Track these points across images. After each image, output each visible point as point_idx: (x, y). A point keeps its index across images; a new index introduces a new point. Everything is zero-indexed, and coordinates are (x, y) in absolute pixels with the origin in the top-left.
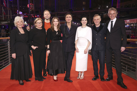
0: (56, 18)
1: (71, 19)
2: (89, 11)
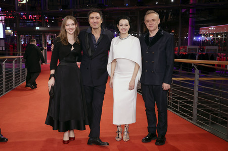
0: (71, 18)
1: (100, 21)
2: (137, 8)
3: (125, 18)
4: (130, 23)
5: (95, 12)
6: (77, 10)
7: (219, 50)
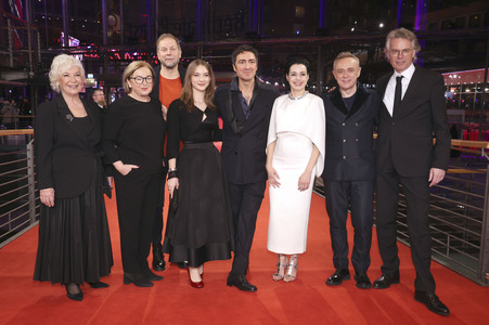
0: (203, 64)
1: (254, 67)
2: (316, 39)
3: (299, 63)
4: (308, 71)
5: (248, 50)
6: (209, 43)
7: (466, 116)
